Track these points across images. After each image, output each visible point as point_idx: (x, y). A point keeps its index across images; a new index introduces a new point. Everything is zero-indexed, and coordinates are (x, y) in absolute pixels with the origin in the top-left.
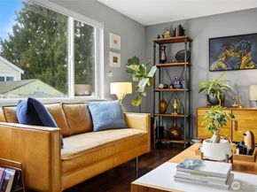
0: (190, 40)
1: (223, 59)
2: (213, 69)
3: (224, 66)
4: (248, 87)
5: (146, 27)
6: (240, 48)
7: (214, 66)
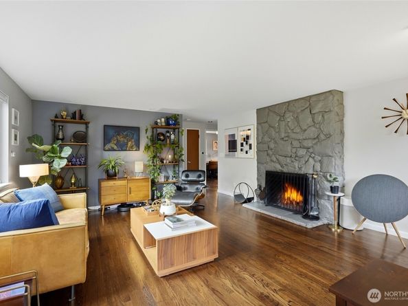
0: (87, 124)
1: (115, 142)
2: (107, 149)
3: (115, 147)
4: (134, 163)
5: (32, 100)
6: (127, 135)
7: (108, 147)
